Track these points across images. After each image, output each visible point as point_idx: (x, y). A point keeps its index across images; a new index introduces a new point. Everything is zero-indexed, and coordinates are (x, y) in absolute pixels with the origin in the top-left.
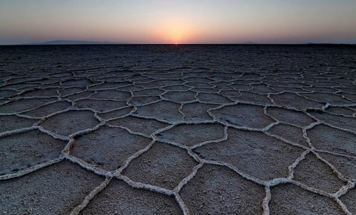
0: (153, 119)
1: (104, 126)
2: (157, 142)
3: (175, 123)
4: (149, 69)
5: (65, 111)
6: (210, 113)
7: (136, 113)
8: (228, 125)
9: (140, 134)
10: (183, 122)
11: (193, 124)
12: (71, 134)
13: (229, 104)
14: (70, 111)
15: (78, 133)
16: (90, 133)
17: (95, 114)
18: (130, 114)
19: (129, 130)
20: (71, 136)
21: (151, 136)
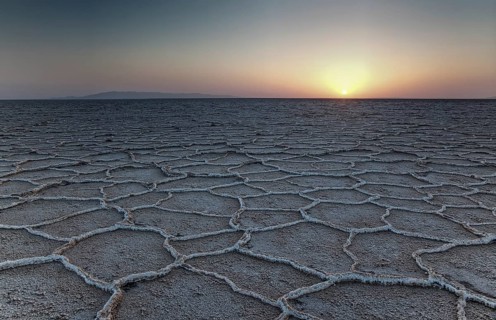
0: (283, 263)
1: (182, 268)
2: (291, 316)
3: (333, 277)
4: (279, 150)
5: (111, 228)
6: (419, 261)
7: (247, 245)
8: (467, 294)
9: (255, 294)
10: (353, 276)
11: (376, 284)
12: (117, 277)
13: (467, 241)
14: (119, 229)
15: (130, 277)
16: (153, 279)
17: (166, 242)
18: (236, 246)
19: (231, 283)
20: (117, 282)
21: (279, 302)
